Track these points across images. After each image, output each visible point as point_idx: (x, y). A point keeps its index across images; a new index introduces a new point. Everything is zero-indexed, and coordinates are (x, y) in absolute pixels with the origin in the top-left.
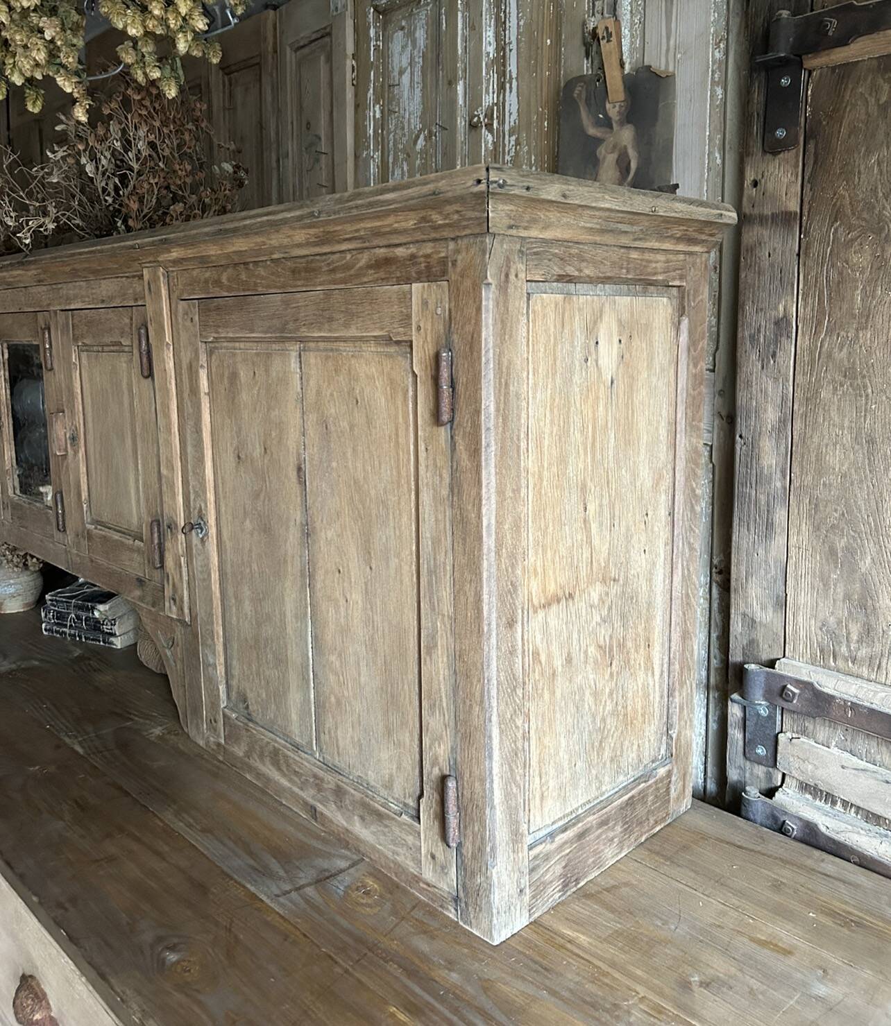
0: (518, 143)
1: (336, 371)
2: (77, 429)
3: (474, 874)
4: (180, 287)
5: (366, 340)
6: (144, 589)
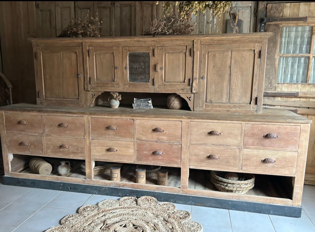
0: (216, 26)
1: (239, 54)
2: (163, 66)
3: (259, 107)
4: (203, 43)
5: (245, 50)
6: (184, 90)
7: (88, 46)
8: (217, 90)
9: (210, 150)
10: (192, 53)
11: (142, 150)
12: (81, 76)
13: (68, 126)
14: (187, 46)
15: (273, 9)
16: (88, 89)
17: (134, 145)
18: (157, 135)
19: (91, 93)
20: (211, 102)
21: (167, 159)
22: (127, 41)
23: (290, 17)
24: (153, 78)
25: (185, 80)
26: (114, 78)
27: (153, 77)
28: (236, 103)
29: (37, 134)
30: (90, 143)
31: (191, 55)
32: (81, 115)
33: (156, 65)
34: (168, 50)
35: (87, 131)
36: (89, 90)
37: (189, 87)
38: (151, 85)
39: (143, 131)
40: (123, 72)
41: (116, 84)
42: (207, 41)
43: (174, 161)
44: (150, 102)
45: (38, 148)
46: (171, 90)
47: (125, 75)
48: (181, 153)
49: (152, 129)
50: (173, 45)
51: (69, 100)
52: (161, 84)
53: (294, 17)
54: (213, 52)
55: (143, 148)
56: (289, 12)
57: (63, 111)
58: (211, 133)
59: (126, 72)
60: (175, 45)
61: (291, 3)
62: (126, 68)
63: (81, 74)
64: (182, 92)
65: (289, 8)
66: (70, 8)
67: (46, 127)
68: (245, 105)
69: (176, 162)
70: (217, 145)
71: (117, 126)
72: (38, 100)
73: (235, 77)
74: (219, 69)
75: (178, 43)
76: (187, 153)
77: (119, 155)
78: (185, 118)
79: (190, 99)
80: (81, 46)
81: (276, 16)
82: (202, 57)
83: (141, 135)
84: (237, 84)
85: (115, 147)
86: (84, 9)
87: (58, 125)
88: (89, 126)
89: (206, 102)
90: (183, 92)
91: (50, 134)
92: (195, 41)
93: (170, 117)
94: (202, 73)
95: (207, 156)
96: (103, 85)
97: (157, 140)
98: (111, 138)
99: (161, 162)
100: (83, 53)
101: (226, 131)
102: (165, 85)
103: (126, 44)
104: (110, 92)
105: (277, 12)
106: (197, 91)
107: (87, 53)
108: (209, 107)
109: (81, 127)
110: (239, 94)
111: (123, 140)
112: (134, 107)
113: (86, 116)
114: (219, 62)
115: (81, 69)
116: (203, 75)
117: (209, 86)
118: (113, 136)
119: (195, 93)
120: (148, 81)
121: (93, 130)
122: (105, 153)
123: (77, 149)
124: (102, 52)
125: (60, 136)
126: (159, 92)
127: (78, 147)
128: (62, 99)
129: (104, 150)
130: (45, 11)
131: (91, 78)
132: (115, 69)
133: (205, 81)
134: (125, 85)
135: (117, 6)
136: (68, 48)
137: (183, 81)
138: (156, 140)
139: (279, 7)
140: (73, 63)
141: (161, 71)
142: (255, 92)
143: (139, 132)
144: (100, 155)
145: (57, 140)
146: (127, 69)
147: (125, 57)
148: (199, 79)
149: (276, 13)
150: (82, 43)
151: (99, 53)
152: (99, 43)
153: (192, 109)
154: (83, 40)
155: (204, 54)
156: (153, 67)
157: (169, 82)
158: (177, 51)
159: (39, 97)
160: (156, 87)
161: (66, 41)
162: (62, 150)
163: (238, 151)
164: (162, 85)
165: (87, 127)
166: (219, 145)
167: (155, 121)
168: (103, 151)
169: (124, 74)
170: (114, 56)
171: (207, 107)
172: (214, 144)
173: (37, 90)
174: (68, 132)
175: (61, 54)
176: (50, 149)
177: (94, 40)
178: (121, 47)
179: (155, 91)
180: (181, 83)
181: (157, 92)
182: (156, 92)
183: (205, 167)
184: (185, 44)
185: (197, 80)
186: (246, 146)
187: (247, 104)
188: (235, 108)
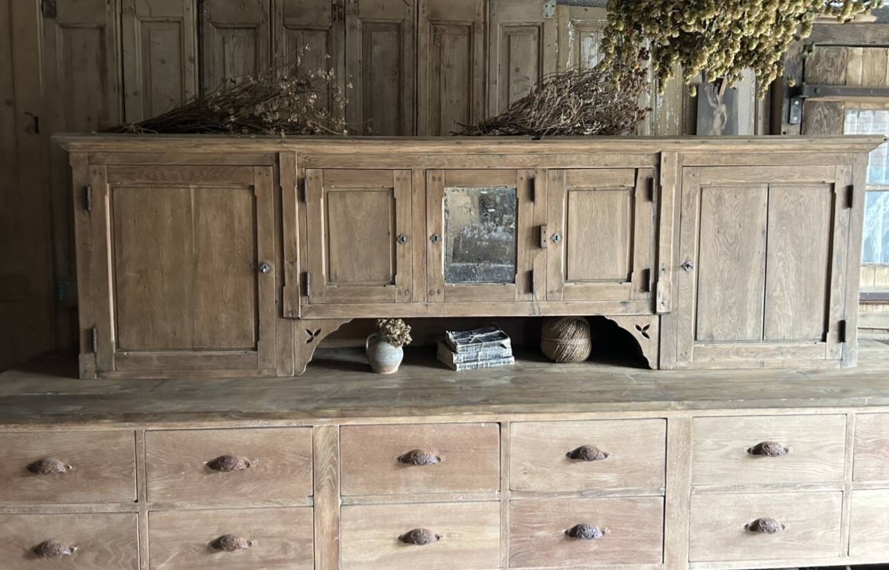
1: (790, 194)
2: (561, 232)
3: (850, 348)
4: (685, 161)
5: (808, 183)
6: (628, 306)
7: (300, 166)
8: (729, 301)
9: (756, 505)
10: (653, 189)
11: (530, 527)
12: (271, 271)
13: (248, 465)
14: (637, 170)
15: (821, 62)
16: (294, 311)
17: (502, 512)
18: (582, 473)
19: (303, 325)
20: (711, 339)
21: (617, 548)
22: (443, 152)
23: (865, 84)
24: (527, 269)
25: (633, 274)
26: (395, 273)
27: (527, 265)
28: (784, 339)
29: (110, 508)
30: (337, 522)
31: (650, 198)
32: (304, 422)
33: (543, 228)
34: (578, 183)
35: (326, 478)
36: (300, 316)
37: (646, 296)
38: (522, 291)
39: (533, 462)
40: (425, 253)
41: (400, 293)
42: (698, 156)
43: (640, 552)
44: (507, 342)
45: (116, 562)
46: (589, 307)
47: (434, 260)
48: (662, 526)
49: (568, 452)
50: (594, 165)
51: (219, 357)
52: (556, 289)
53: (875, 85)
54: (715, 187)
55: (534, 520)
56: (861, 70)
57: (233, 412)
58: (759, 451)
59: (436, 253)
60: (600, 166)
61: (865, 48)
62: (435, 239)
63: (271, 260)
64: (622, 312)
65: (859, 61)
66: (179, 22)
67: (154, 474)
68: (811, 344)
69: (648, 555)
70: (776, 488)
71: (440, 451)
72: (86, 361)
73: (781, 264)
74: (733, 240)
75: (610, 158)
76: (684, 523)
77: (446, 552)
78: (679, 408)
79: (647, 332)
80: (270, 164)
81: (828, 81)
82: (685, 203)
83: (528, 475)
84: (786, 283)
85: (430, 524)
86: (234, 28)
87: (205, 463)
88: (335, 459)
89: (696, 339)
90: (626, 311)
91: (170, 501)
92: (663, 155)
93: (629, 407)
94: (686, 251)
95: (745, 524)
96: (352, 298)
97: (584, 488)
98: (417, 494)
99: (596, 559)
100: (281, 188)
101: (803, 440)
102: (567, 289)
103: (437, 163)
104: (376, 319)
105: (833, 71)
106: (669, 307)
107: (296, 190)
108: (705, 356)
109: (302, 463)
110: (791, 314)
111: (461, 499)
112: (458, 365)
113: (324, 422)
114: (734, 218)
115: (267, 245)
116: (688, 257)
117: (703, 290)
118: (424, 489)
119: (664, 313)
120: (509, 278)
121: (351, 473)
122: (395, 552)
123: (285, 548)
124: (349, 186)
125: (212, 504)
126: (546, 313)
127: (285, 540)
128: (191, 353)
129: (390, 539)
130: (82, 28)
131: (309, 276)
132: (400, 242)
133: (692, 276)
134: (431, 293)
135: (353, 27)
136: (217, 171)
137: (626, 277)
138: (579, 490)
139: (836, 56)
140: (240, 222)
141: (556, 246)
142: (838, 306)
143: (522, 465)
144: (373, 559)
145: (197, 521)
146: (441, 240)
147: (434, 201)
148: (676, 268)
149: (829, 74)
150: (277, 154)
151: (340, 190)
152: (342, 157)
153: (652, 362)
154: (285, 145)
155: (689, 195)
156: (530, 234)
157: (580, 281)
158: (607, 186)
159: (90, 348)
160: (538, 298)
161: (214, 149)
162: (219, 555)
163: (837, 500)
164: (558, 291)
165: (326, 461)
166: (781, 485)
167: (577, 425)
168: (385, 545)
169: (430, 256)
170: (394, 200)
171: (699, 354)
172: (768, 482)
173: (84, 324)
174: (246, 488)
175: (192, 191)
176: (168, 560)
177: (326, 147)
178: (421, 171)
179: (534, 310)
180: (618, 284)
181: (540, 313)
182: (537, 315)
183: (740, 562)
184: (630, 163)
185: (669, 275)
186: (858, 481)
187: (814, 340)
188: (782, 353)
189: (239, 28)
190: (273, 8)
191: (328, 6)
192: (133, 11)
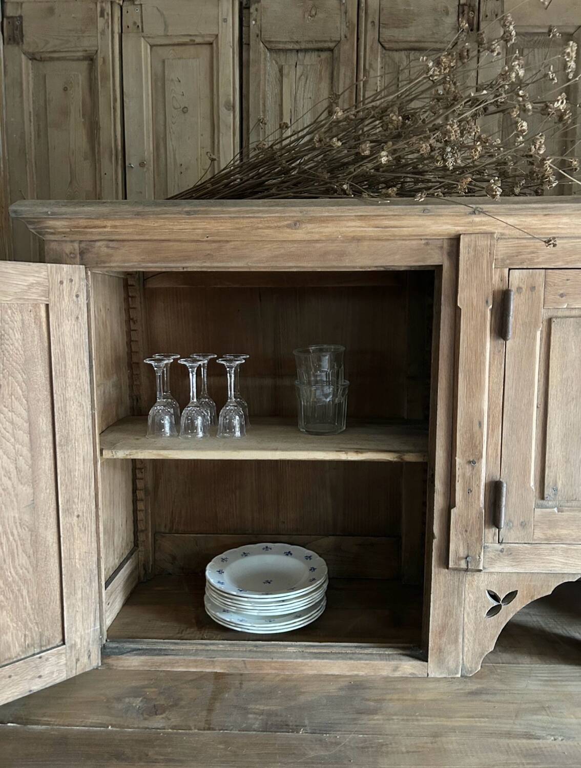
7: (501, 265)
16: (471, 558)
36: (481, 567)
66: (211, 44)
86: (297, 51)
107: (489, 316)
131: (503, 489)
189: (306, 50)
190: (363, 14)
191: (453, 9)
192: (139, 28)
